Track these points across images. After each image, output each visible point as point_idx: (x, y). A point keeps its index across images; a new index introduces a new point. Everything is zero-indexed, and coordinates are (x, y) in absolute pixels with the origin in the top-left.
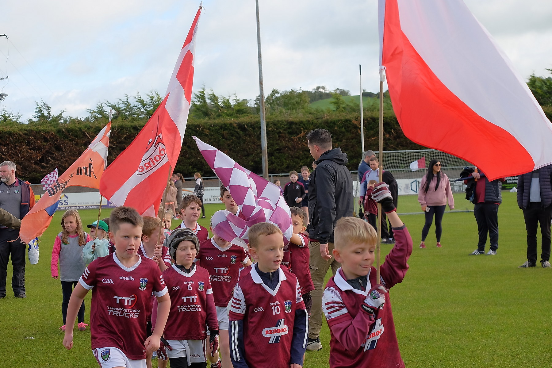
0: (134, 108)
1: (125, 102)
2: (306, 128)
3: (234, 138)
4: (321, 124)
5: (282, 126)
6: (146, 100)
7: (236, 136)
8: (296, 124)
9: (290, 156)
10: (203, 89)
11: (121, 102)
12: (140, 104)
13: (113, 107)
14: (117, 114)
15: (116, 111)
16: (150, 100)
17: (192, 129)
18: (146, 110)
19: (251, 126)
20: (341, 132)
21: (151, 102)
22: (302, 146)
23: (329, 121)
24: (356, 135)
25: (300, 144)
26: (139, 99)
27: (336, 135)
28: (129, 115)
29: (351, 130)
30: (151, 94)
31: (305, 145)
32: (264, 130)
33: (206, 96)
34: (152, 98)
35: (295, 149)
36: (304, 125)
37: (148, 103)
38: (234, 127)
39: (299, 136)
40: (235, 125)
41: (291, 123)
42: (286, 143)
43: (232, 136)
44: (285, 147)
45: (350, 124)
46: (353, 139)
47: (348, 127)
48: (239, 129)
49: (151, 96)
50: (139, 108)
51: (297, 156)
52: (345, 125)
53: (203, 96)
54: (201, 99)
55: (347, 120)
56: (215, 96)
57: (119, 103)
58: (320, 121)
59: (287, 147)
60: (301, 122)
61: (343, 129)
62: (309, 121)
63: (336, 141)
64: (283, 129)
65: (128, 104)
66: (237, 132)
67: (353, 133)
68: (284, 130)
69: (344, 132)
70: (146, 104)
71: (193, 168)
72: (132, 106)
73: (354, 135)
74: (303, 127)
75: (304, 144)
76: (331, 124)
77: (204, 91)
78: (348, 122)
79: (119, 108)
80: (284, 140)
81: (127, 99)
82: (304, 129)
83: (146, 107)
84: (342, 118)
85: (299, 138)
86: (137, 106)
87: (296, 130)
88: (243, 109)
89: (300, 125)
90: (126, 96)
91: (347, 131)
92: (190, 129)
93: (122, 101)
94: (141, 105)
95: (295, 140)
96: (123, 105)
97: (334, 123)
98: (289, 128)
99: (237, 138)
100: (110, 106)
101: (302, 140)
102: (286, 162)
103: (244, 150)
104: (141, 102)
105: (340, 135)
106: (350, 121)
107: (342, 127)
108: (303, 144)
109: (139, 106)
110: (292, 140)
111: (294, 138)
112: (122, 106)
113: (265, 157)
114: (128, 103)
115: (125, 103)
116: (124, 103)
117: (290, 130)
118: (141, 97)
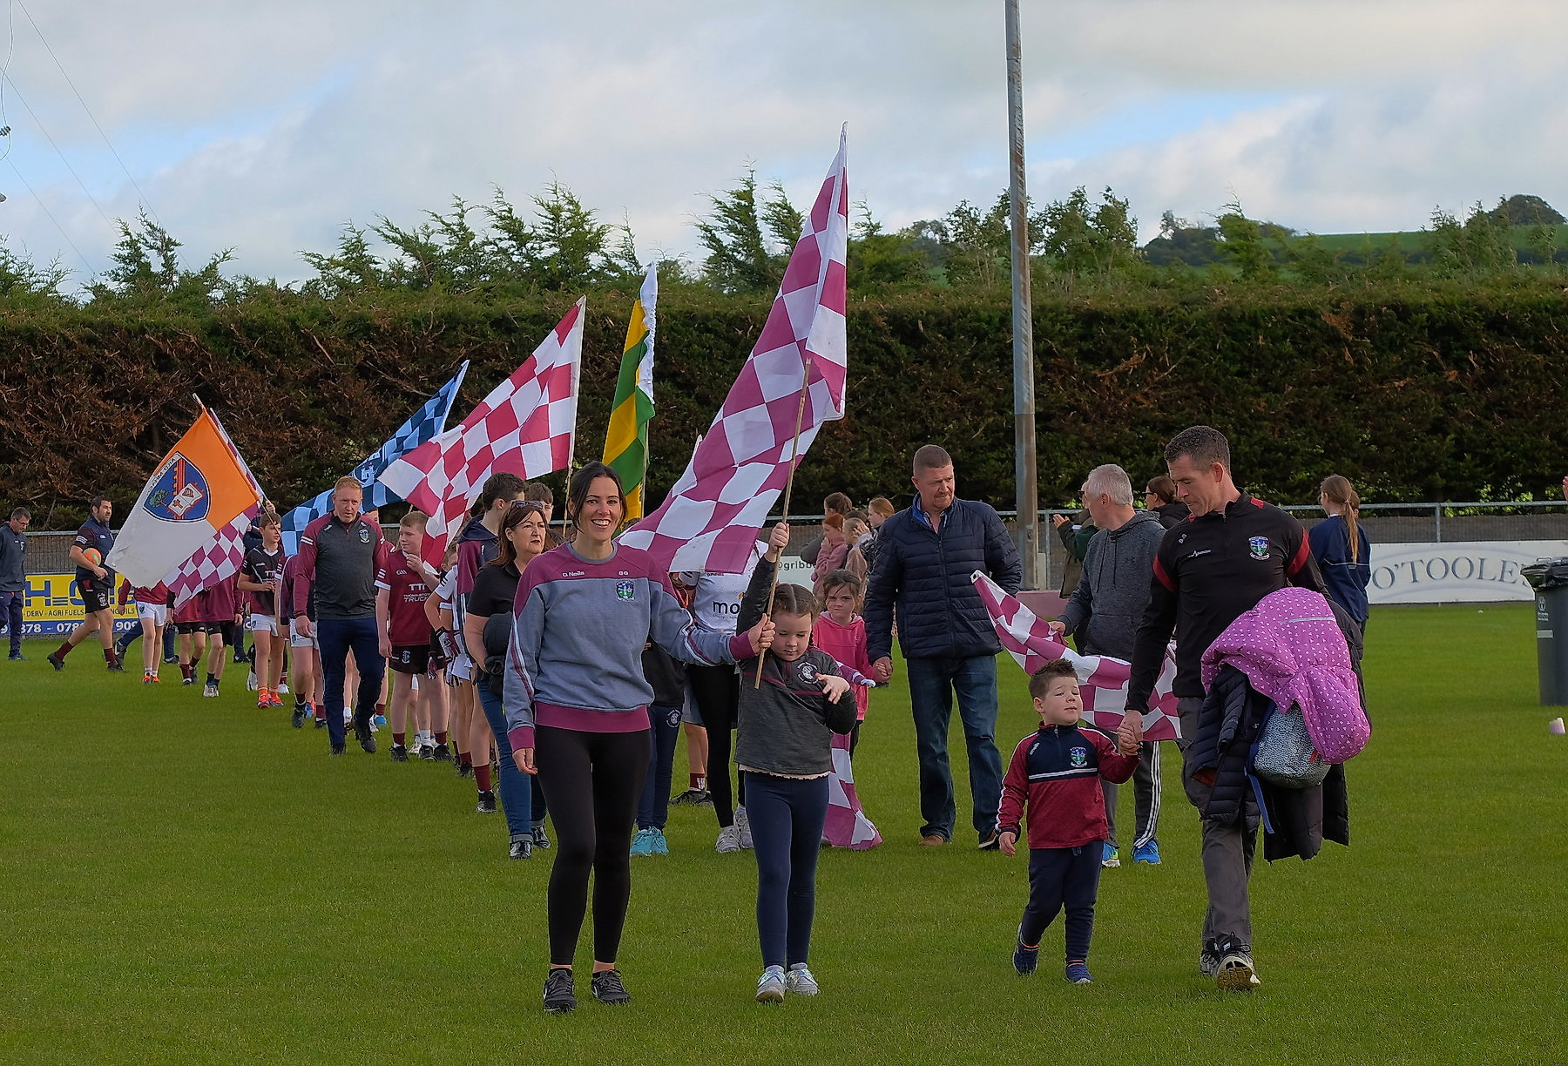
0: (487, 248)
1: (452, 227)
2: (1149, 339)
3: (874, 369)
4: (1201, 322)
5: (1058, 326)
6: (533, 219)
7: (881, 364)
8: (1111, 321)
9: (1085, 444)
10: (748, 183)
11: (440, 226)
12: (506, 235)
13: (408, 244)
14: (420, 271)
15: (418, 259)
16: (548, 220)
17: (716, 333)
18: (528, 257)
19: (939, 324)
20: (1280, 357)
21: (551, 228)
22: (1130, 405)
23: (1236, 314)
24: (1336, 369)
25: (1121, 398)
26: (502, 218)
27: (1260, 366)
28: (470, 275)
29: (1314, 351)
30: (550, 199)
31: (1142, 404)
33: (760, 211)
34: (555, 212)
35: (1103, 416)
36: (1141, 324)
37: (540, 232)
38: (876, 329)
39: (1121, 367)
40: (881, 321)
41: (1091, 318)
42: (1073, 395)
43: (868, 362)
44: (1066, 410)
45: (1312, 325)
46: (1320, 384)
47: (1306, 339)
48: (893, 334)
49: (551, 204)
50: (504, 251)
51: (1111, 442)
52: (1296, 330)
53: (750, 208)
54: (739, 222)
55: (1301, 313)
56: (790, 211)
57: (430, 230)
58: (1201, 312)
59: (1073, 408)
60: (1132, 315)
61: (1287, 346)
62: (1159, 312)
63: (1258, 388)
64: (1062, 339)
65: (464, 235)
66: (887, 347)
67: (1323, 362)
68: (1065, 344)
69: (1291, 357)
70: (529, 237)
72: (478, 240)
73: (1328, 369)
74: (1137, 335)
75: (1139, 398)
76: (1244, 327)
77: (752, 190)
78: (1308, 318)
79: (434, 248)
80: (1063, 381)
81: (461, 216)
82: (1141, 341)
83: (529, 245)
84: (1285, 304)
85: (1122, 376)
86: (497, 242)
87: (1109, 343)
88: (897, 263)
89: (1124, 327)
90: (458, 202)
91: (1303, 353)
92: (709, 330)
93: (443, 223)
94: (510, 239)
95: (1107, 383)
96: (446, 238)
97: (1254, 321)
98: (1082, 338)
99: (884, 368)
100: (394, 240)
101: (1132, 385)
102: (1069, 466)
103: (912, 417)
104: (512, 227)
105: (1276, 366)
106: (1313, 314)
107: (1285, 337)
108: (1134, 400)
109: (504, 245)
110: (1095, 381)
111: (1106, 374)
112: (443, 243)
113: (1028, 441)
114: (465, 229)
115: (452, 229)
116: (448, 228)
117: (1085, 346)
118: (510, 211)
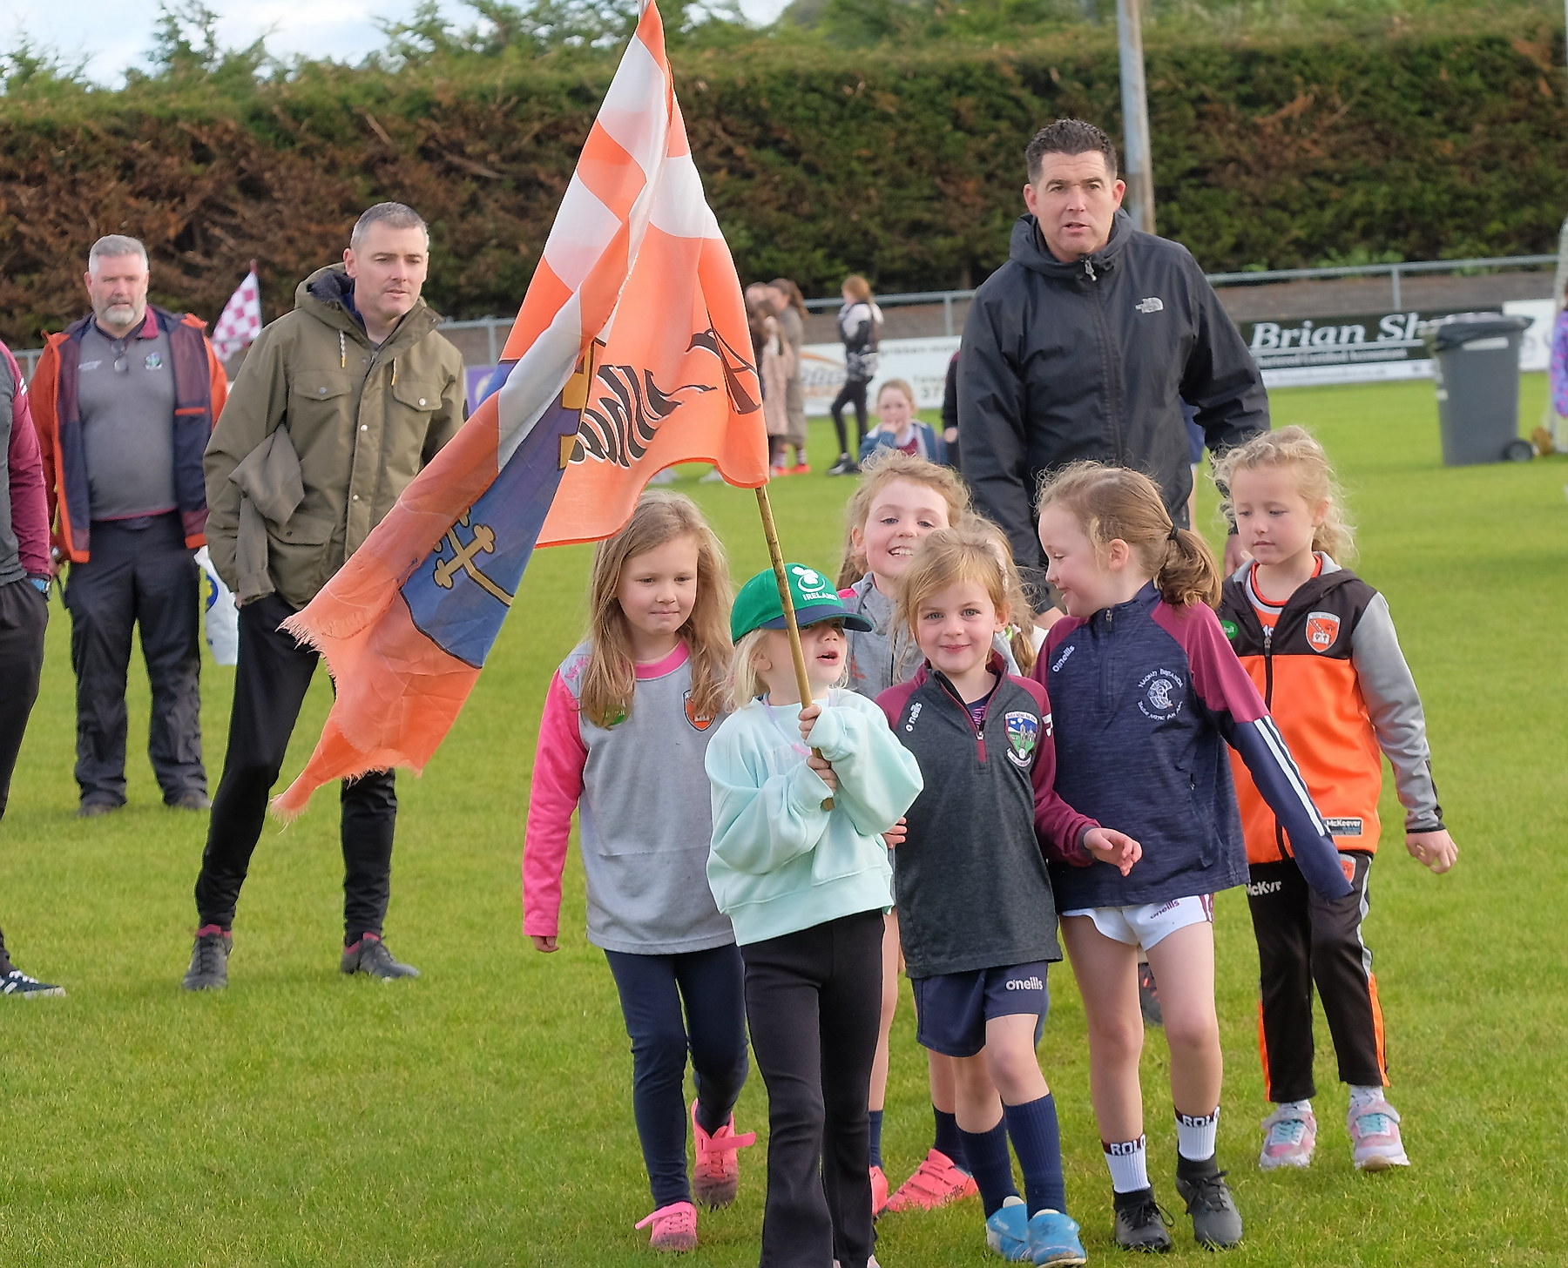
2: (1316, 78)
3: (1003, 125)
4: (1376, 57)
5: (1211, 69)
7: (1012, 119)
8: (1271, 60)
9: (1247, 200)
14: (495, 36)
15: (494, 21)
17: (824, 94)
18: (622, 13)
19: (1077, 71)
20: (1467, 92)
22: (1297, 153)
23: (1414, 47)
24: (1532, 103)
25: (1287, 146)
27: (1445, 103)
28: (555, 38)
29: (1507, 83)
31: (1311, 152)
32: (1135, 88)
35: (1267, 167)
36: (1306, 62)
38: (1004, 81)
39: (1284, 112)
40: (1008, 71)
41: (1250, 58)
42: (1230, 146)
43: (997, 117)
44: (1224, 162)
45: (1503, 55)
46: (1516, 120)
47: (1497, 70)
48: (1024, 85)
51: (1277, 197)
52: (1484, 61)
55: (1489, 42)
58: (1374, 45)
59: (1232, 160)
60: (1294, 54)
61: (1475, 81)
62: (1325, 48)
63: (1443, 129)
64: (1216, 82)
66: (1017, 102)
67: (1517, 95)
68: (1222, 87)
69: (1479, 92)
71: (830, 257)
73: (1522, 104)
74: (1301, 73)
75: (1307, 145)
76: (1423, 60)
78: (1497, 47)
79: (512, 9)
80: (1220, 130)
82: (1307, 81)
84: (1470, 32)
85: (1287, 122)
87: (1271, 85)
89: (1286, 66)
91: (1493, 87)
92: (814, 90)
95: (1269, 130)
97: (1436, 54)
98: (1241, 80)
99: (1016, 125)
101: (1299, 132)
102: (1231, 226)
105: (1462, 103)
106: (1503, 43)
107: (1471, 69)
108: (1301, 148)
110: (1257, 129)
111: (1265, 118)
113: (1143, 202)
117: (1245, 89)
